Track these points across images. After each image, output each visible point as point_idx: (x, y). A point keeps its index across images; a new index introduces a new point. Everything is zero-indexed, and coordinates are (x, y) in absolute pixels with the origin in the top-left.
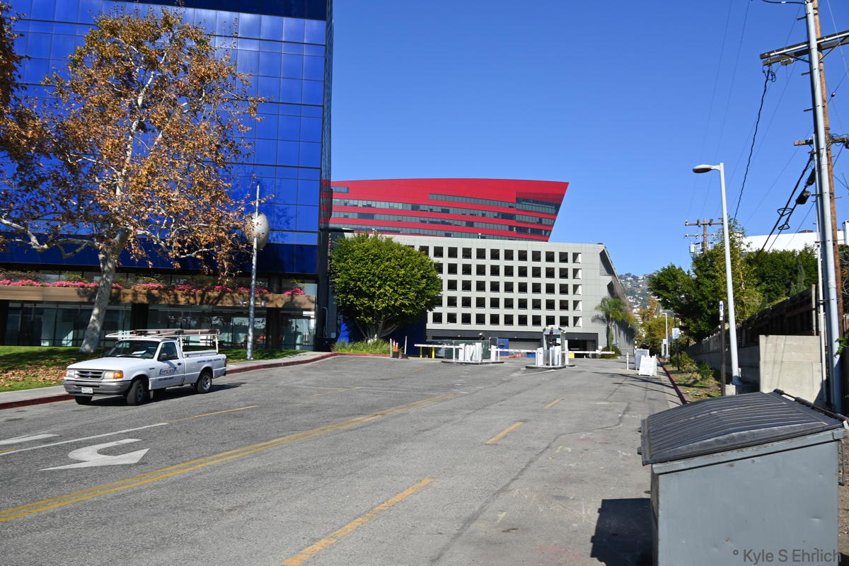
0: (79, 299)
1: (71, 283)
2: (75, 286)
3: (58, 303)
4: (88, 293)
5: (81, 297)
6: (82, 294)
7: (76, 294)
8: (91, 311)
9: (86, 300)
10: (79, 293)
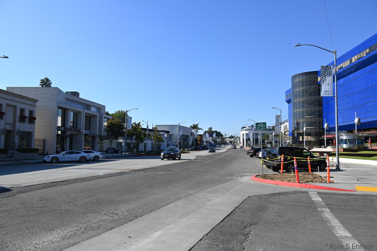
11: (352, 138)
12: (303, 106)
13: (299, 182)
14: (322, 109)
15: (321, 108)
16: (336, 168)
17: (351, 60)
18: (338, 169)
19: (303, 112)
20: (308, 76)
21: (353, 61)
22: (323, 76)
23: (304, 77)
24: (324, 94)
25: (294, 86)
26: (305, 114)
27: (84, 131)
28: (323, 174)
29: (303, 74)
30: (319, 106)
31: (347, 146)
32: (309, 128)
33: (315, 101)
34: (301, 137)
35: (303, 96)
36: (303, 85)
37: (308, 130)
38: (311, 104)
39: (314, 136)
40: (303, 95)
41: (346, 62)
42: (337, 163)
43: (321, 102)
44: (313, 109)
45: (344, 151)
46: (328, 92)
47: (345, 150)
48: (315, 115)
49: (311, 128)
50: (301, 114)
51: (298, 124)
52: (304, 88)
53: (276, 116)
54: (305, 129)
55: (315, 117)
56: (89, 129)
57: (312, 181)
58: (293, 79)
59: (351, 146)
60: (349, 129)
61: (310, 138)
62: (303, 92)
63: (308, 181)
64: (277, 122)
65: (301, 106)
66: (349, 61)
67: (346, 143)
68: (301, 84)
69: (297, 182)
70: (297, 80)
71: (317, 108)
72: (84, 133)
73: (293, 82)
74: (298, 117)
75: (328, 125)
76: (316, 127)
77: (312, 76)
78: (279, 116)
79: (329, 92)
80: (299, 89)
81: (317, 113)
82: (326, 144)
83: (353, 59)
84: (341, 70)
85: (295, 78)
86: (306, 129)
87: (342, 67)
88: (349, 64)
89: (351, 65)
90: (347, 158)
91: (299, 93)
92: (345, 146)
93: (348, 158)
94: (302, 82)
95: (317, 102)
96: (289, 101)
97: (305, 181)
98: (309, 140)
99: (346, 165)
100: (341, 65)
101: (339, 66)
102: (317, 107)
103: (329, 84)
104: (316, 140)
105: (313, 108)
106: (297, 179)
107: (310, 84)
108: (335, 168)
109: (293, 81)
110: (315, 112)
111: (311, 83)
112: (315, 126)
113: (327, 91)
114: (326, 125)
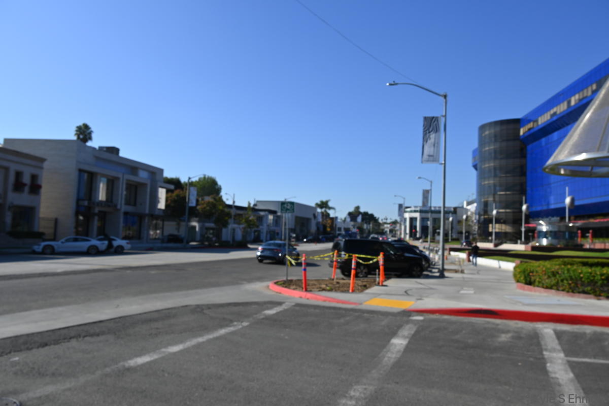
11: (556, 229)
12: (495, 176)
13: (306, 290)
14: (525, 180)
15: (524, 178)
16: (440, 275)
17: (569, 102)
18: (442, 276)
19: (495, 185)
20: (504, 127)
21: (573, 103)
22: (427, 133)
23: (498, 129)
25: (482, 142)
26: (498, 188)
27: (123, 207)
29: (497, 123)
30: (520, 176)
32: (502, 211)
33: (514, 168)
34: (491, 225)
35: (495, 158)
36: (496, 141)
37: (500, 214)
38: (507, 172)
41: (562, 105)
43: (524, 169)
44: (511, 180)
45: (532, 251)
48: (514, 190)
49: (507, 211)
50: (492, 188)
51: (486, 204)
52: (498, 145)
54: (495, 212)
55: (513, 194)
56: (135, 205)
58: (481, 131)
59: (555, 242)
61: (504, 228)
62: (495, 152)
63: (324, 290)
65: (493, 175)
66: (566, 103)
67: (547, 238)
68: (493, 139)
70: (487, 133)
71: (518, 180)
72: (123, 210)
73: (480, 136)
74: (487, 193)
75: (528, 208)
77: (510, 127)
79: (433, 156)
80: (489, 148)
81: (518, 188)
82: (524, 239)
83: (573, 99)
84: (555, 118)
85: (483, 130)
86: (498, 212)
87: (555, 113)
88: (566, 108)
89: (570, 110)
91: (490, 154)
94: (495, 136)
95: (518, 170)
96: (475, 167)
98: (503, 231)
100: (555, 110)
101: (552, 112)
102: (518, 178)
103: (434, 145)
105: (512, 178)
107: (508, 140)
108: (438, 274)
109: (481, 134)
110: (514, 185)
111: (508, 138)
112: (513, 208)
114: (524, 207)
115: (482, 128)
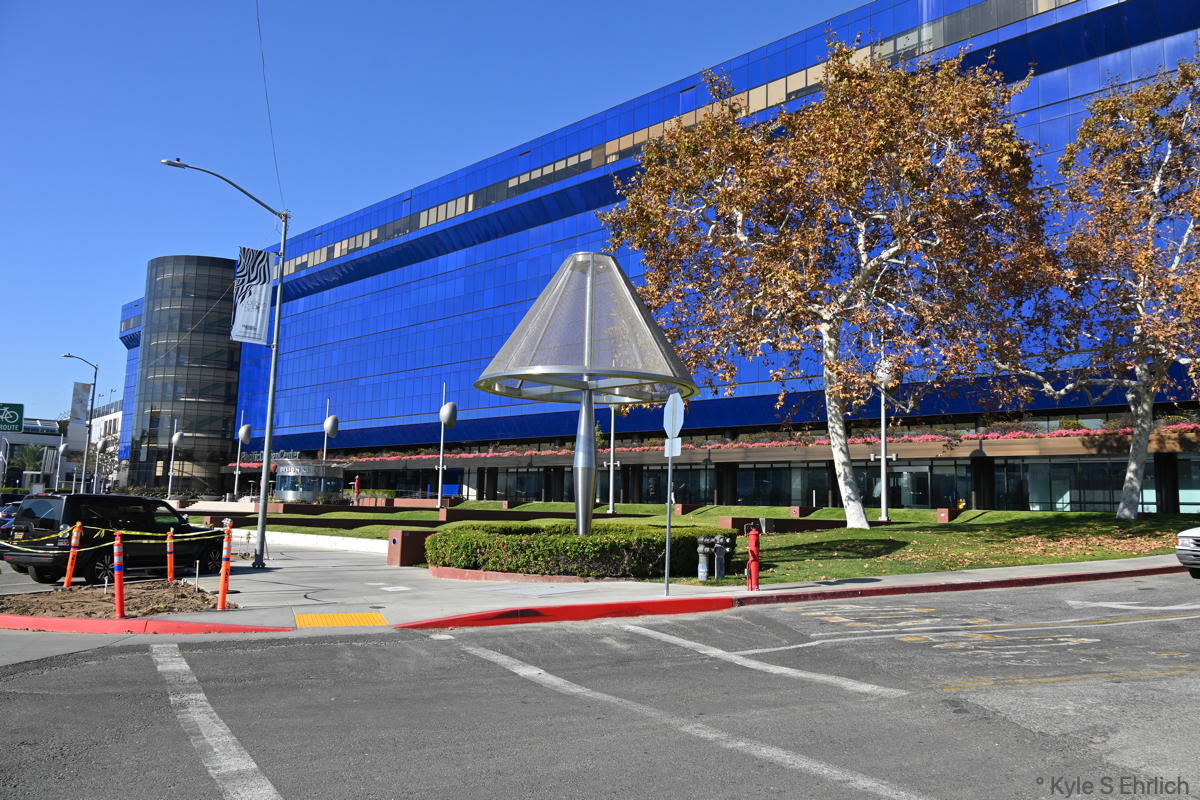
0: (1084, 451)
1: (1071, 431)
2: (1078, 435)
3: (1050, 457)
4: (1096, 443)
5: (1087, 448)
6: (1089, 445)
7: (1080, 445)
8: (1125, 465)
9: (1094, 451)
10: (1084, 443)
11: (311, 475)
12: (179, 364)
13: (123, 616)
14: (236, 380)
15: (234, 375)
16: (253, 564)
17: (331, 251)
18: (259, 566)
19: (176, 384)
20: (205, 271)
21: (337, 254)
22: (243, 281)
23: (192, 271)
24: (242, 334)
25: (154, 292)
26: (181, 389)
28: (210, 584)
29: (189, 260)
30: (228, 369)
31: (295, 496)
32: (190, 435)
33: (218, 353)
34: (160, 463)
35: (182, 330)
36: (185, 295)
37: (185, 441)
38: (204, 360)
39: (204, 463)
40: (180, 327)
41: (318, 252)
42: (258, 548)
43: (236, 359)
44: (209, 375)
45: (284, 512)
46: (253, 331)
47: (288, 508)
48: (213, 396)
49: (198, 435)
50: (170, 388)
51: (155, 420)
52: (189, 304)
53: (76, 384)
54: (175, 438)
55: (212, 403)
57: (170, 610)
58: (154, 270)
59: (308, 496)
60: (306, 446)
61: (189, 469)
62: (182, 317)
63: (154, 611)
64: (78, 407)
65: (173, 361)
66: (325, 250)
67: (294, 489)
68: (179, 292)
69: (118, 615)
70: (168, 275)
71: (222, 376)
73: (151, 280)
74: (159, 396)
75: (249, 432)
76: (212, 436)
77: (218, 272)
78: (89, 385)
79: (255, 329)
80: (171, 306)
81: (222, 391)
82: (238, 490)
83: (337, 246)
84: (303, 273)
85: (160, 268)
86: (181, 437)
87: (304, 265)
88: (324, 259)
89: (330, 265)
90: (288, 531)
91: (170, 319)
92: (290, 496)
93: (292, 531)
94: (184, 285)
95: (225, 357)
96: (131, 341)
97: (145, 610)
98: (185, 475)
99: (286, 553)
100: (305, 258)
101: (299, 261)
102: (223, 373)
103: (258, 308)
104: (208, 475)
105: (211, 373)
106: (116, 607)
107: (209, 298)
108: (249, 563)
109: (154, 275)
110: (215, 385)
111: (210, 294)
112: (210, 431)
113: (251, 328)
114: (242, 431)
115: (157, 264)
